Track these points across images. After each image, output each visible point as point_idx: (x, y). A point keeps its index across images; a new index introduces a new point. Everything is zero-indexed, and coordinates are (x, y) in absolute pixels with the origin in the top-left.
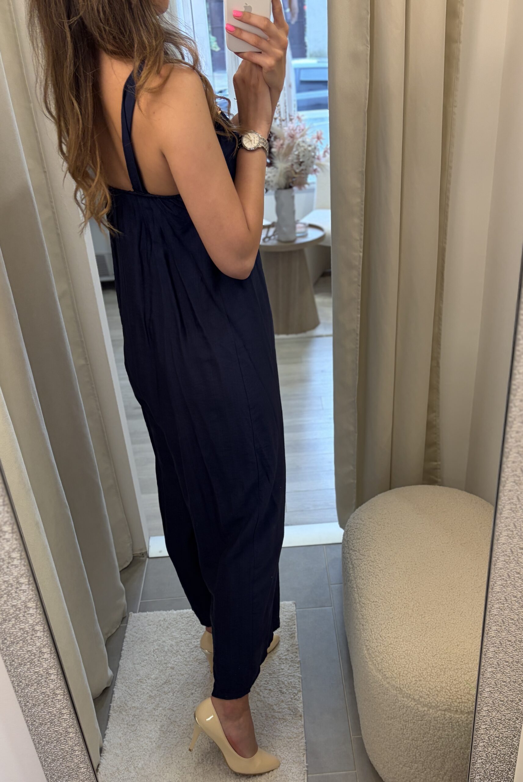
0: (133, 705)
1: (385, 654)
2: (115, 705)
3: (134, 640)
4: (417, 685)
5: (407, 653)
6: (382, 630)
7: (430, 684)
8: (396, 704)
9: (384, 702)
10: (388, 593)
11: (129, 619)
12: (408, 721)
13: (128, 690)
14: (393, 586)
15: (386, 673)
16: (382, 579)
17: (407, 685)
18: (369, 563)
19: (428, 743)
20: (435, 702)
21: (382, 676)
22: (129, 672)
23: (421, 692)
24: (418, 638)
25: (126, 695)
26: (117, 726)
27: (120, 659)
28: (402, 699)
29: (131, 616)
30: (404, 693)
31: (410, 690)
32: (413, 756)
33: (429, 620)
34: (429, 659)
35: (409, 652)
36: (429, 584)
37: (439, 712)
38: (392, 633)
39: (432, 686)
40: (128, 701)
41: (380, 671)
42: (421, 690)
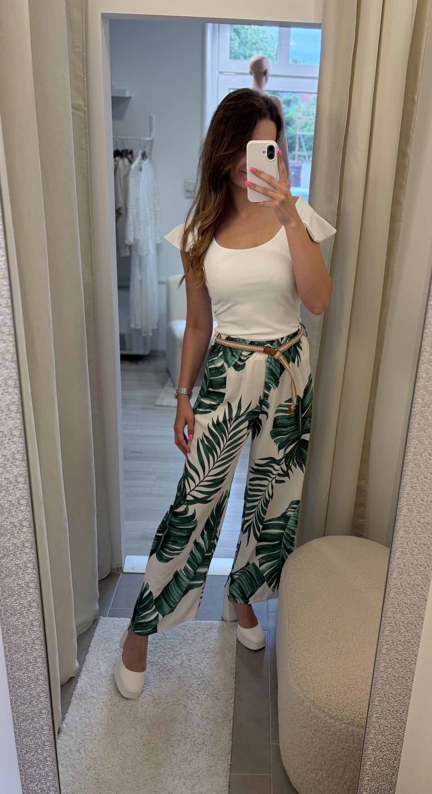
0: (92, 695)
1: (305, 671)
2: (77, 692)
3: (100, 639)
4: (327, 700)
5: (323, 672)
6: (304, 651)
7: (338, 700)
8: (309, 714)
9: (300, 712)
10: (313, 621)
11: (99, 622)
12: (318, 730)
13: (90, 681)
14: (318, 616)
15: (304, 687)
16: (309, 608)
17: (319, 699)
18: (300, 594)
19: (332, 752)
20: (341, 715)
21: (300, 690)
22: (93, 666)
23: (331, 706)
24: (332, 660)
25: (88, 685)
26: (76, 712)
27: (87, 654)
28: (314, 710)
29: (101, 619)
30: (316, 705)
31: (322, 703)
32: (320, 763)
33: (344, 646)
34: (340, 678)
35: (324, 671)
36: (347, 617)
37: (344, 725)
38: (312, 653)
39: (340, 701)
40: (88, 691)
41: (299, 684)
42: (331, 704)
